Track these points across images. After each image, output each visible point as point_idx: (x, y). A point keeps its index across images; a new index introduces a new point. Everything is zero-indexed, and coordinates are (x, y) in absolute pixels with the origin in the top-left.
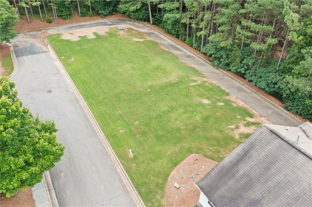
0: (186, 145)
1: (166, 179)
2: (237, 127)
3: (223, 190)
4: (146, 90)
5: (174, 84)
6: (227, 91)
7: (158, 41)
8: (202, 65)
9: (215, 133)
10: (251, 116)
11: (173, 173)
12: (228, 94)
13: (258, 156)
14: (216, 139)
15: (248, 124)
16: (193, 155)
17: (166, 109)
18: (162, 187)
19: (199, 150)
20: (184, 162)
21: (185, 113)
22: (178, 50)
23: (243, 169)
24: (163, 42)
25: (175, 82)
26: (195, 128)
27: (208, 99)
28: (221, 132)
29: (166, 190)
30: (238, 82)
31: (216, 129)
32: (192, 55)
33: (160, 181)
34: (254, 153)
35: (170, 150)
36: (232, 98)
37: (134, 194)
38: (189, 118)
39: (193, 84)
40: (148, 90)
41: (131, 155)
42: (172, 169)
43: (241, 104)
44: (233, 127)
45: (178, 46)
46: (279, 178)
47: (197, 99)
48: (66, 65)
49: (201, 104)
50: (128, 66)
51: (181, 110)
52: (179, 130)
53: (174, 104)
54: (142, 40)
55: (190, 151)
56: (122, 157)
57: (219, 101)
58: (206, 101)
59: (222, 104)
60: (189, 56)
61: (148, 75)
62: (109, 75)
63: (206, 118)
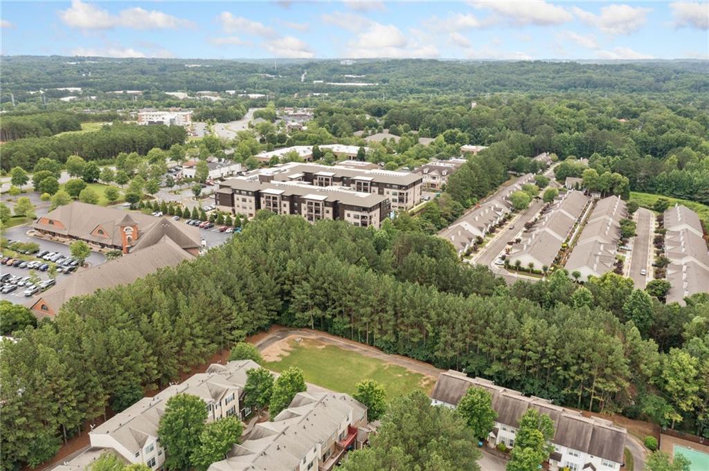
3: (438, 396)
5: (377, 371)
6: (404, 366)
7: (335, 344)
8: (379, 355)
10: (423, 376)
12: (406, 369)
13: (443, 383)
15: (425, 380)
21: (396, 383)
22: (356, 348)
23: (441, 388)
24: (339, 344)
27: (400, 373)
30: (405, 360)
34: (441, 382)
36: (409, 369)
38: (399, 385)
39: (386, 368)
43: (415, 371)
44: (420, 383)
45: (352, 345)
46: (450, 386)
47: (395, 376)
49: (399, 378)
50: (341, 368)
51: (393, 383)
53: (387, 381)
54: (324, 347)
57: (405, 373)
58: (400, 375)
59: (408, 374)
60: (366, 351)
61: (359, 370)
62: (338, 377)
63: (406, 383)
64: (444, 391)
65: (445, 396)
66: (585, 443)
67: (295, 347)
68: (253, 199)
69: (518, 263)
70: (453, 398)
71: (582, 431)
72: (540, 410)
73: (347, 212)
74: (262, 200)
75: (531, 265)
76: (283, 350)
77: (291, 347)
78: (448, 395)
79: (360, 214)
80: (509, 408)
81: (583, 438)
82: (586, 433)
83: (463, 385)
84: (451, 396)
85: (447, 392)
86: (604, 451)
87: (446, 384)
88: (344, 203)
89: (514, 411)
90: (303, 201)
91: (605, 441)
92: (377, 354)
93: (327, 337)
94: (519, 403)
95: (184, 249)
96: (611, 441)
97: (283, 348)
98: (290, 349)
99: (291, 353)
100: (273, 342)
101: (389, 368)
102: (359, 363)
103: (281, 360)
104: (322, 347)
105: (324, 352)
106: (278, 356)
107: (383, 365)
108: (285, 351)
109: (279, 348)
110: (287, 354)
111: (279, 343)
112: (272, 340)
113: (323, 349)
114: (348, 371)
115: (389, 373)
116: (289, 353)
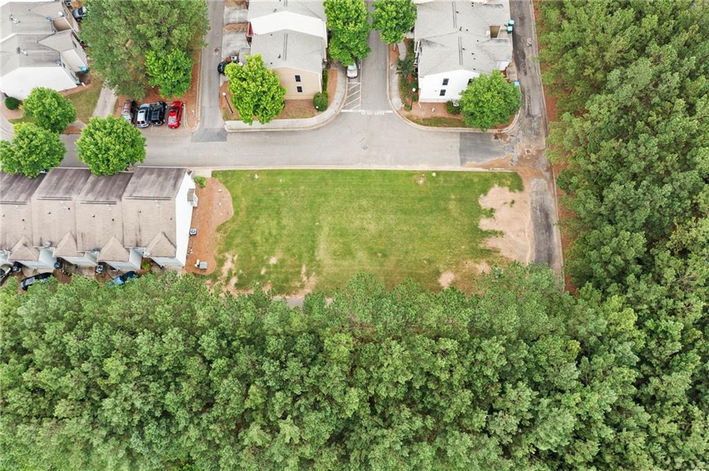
0: (241, 214)
1: (227, 187)
2: (233, 261)
4: (319, 221)
5: (314, 252)
9: (238, 240)
11: (229, 194)
14: (233, 238)
16: (233, 213)
17: (284, 222)
18: (225, 183)
19: (233, 220)
20: (231, 205)
21: (270, 233)
23: (172, 182)
25: (316, 253)
26: (252, 231)
27: (275, 266)
28: (237, 246)
29: (222, 184)
31: (241, 244)
33: (228, 184)
35: (244, 202)
37: (232, 168)
38: (263, 233)
39: (304, 269)
40: (317, 224)
41: (256, 177)
42: (232, 194)
44: (235, 258)
46: (156, 186)
49: (271, 253)
51: (274, 232)
52: (257, 218)
53: (285, 232)
55: (237, 213)
56: (259, 172)
57: (269, 273)
58: (273, 261)
59: (263, 272)
61: (341, 235)
62: (364, 202)
63: (254, 244)
76: (502, 233)
78: (159, 176)
80: (65, 186)
87: (162, 188)
89: (57, 184)
94: (48, 193)
97: (505, 239)
98: (491, 243)
99: (481, 231)
100: (538, 251)
101: (299, 273)
102: (354, 258)
103: (480, 202)
104: (446, 280)
105: (430, 261)
106: (492, 210)
107: (313, 281)
108: (495, 233)
109: (513, 237)
110: (485, 224)
111: (525, 252)
112: (545, 255)
113: (438, 274)
114: (357, 223)
115: (293, 255)
116: (484, 229)
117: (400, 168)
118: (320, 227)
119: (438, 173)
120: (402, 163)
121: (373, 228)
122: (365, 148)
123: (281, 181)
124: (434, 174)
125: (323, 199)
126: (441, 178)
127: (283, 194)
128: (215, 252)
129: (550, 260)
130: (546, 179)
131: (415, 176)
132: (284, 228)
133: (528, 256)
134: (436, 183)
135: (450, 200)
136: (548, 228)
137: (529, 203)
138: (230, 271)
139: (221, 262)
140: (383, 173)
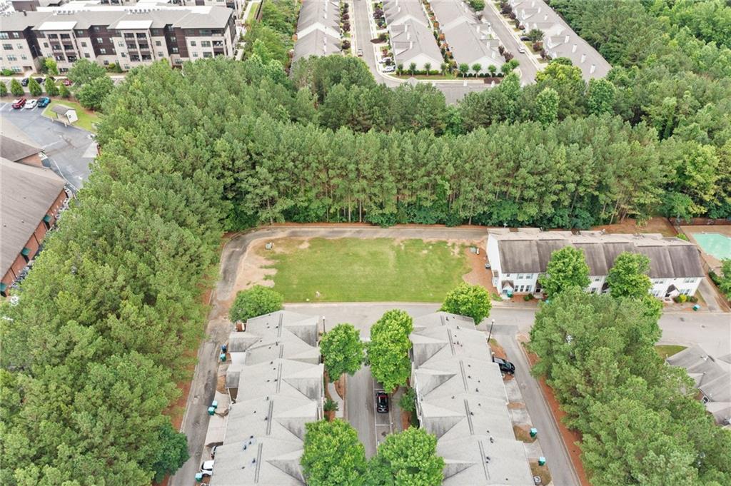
2: (453, 252)
5: (398, 255)
6: (417, 238)
7: (316, 235)
8: (378, 232)
9: (453, 262)
10: (446, 242)
12: (421, 240)
13: (506, 250)
14: (457, 264)
16: (462, 277)
17: (422, 270)
19: (461, 274)
22: (344, 232)
24: (321, 233)
25: (396, 254)
26: (445, 267)
27: (423, 249)
30: (411, 228)
31: (450, 260)
32: (358, 229)
36: (426, 240)
38: (436, 265)
39: (403, 248)
40: (398, 269)
43: (433, 240)
44: (452, 254)
45: (336, 229)
47: (421, 254)
48: (327, 300)
49: (427, 255)
51: (428, 265)
52: (443, 273)
53: (420, 265)
55: (459, 276)
57: (427, 246)
58: (425, 252)
59: (431, 247)
60: (358, 232)
61: (379, 262)
62: (363, 281)
63: (440, 259)
64: (514, 261)
65: (518, 266)
66: (668, 269)
67: (273, 258)
68: (24, 42)
69: (413, 67)
70: (526, 265)
71: (660, 257)
72: (614, 247)
73: (189, 40)
74: (41, 42)
75: (428, 66)
76: (261, 267)
77: (268, 259)
78: (519, 263)
79: (210, 39)
81: (664, 263)
82: (665, 257)
83: (530, 246)
84: (524, 264)
85: (517, 261)
86: (686, 270)
87: (511, 250)
88: (182, 27)
89: (593, 259)
90: (115, 33)
91: (682, 260)
92: (376, 232)
93: (298, 230)
94: (593, 248)
95: (15, 162)
96: (687, 257)
97: (259, 265)
98: (270, 263)
99: (276, 268)
100: (238, 260)
101: (406, 246)
102: (369, 252)
103: (274, 283)
104: (305, 246)
105: (316, 252)
106: (266, 279)
107: (396, 244)
108: (266, 267)
109: (254, 266)
110: (273, 272)
111: (247, 259)
112: (233, 257)
113: (310, 248)
114: (368, 269)
115: (412, 254)
116: (274, 269)
117: (335, 305)
118: (395, 267)
119: (304, 301)
120: (334, 307)
121: (356, 267)
122: (366, 317)
123: (431, 295)
124: (308, 300)
125: (395, 283)
126: (302, 297)
127: (428, 287)
128: (468, 258)
129: (230, 256)
130: (217, 301)
131: (323, 298)
132: (421, 267)
133: (245, 258)
134: (307, 294)
135: (296, 285)
136: (225, 272)
137: (236, 285)
138: (454, 248)
139: (461, 253)
140: (349, 300)
